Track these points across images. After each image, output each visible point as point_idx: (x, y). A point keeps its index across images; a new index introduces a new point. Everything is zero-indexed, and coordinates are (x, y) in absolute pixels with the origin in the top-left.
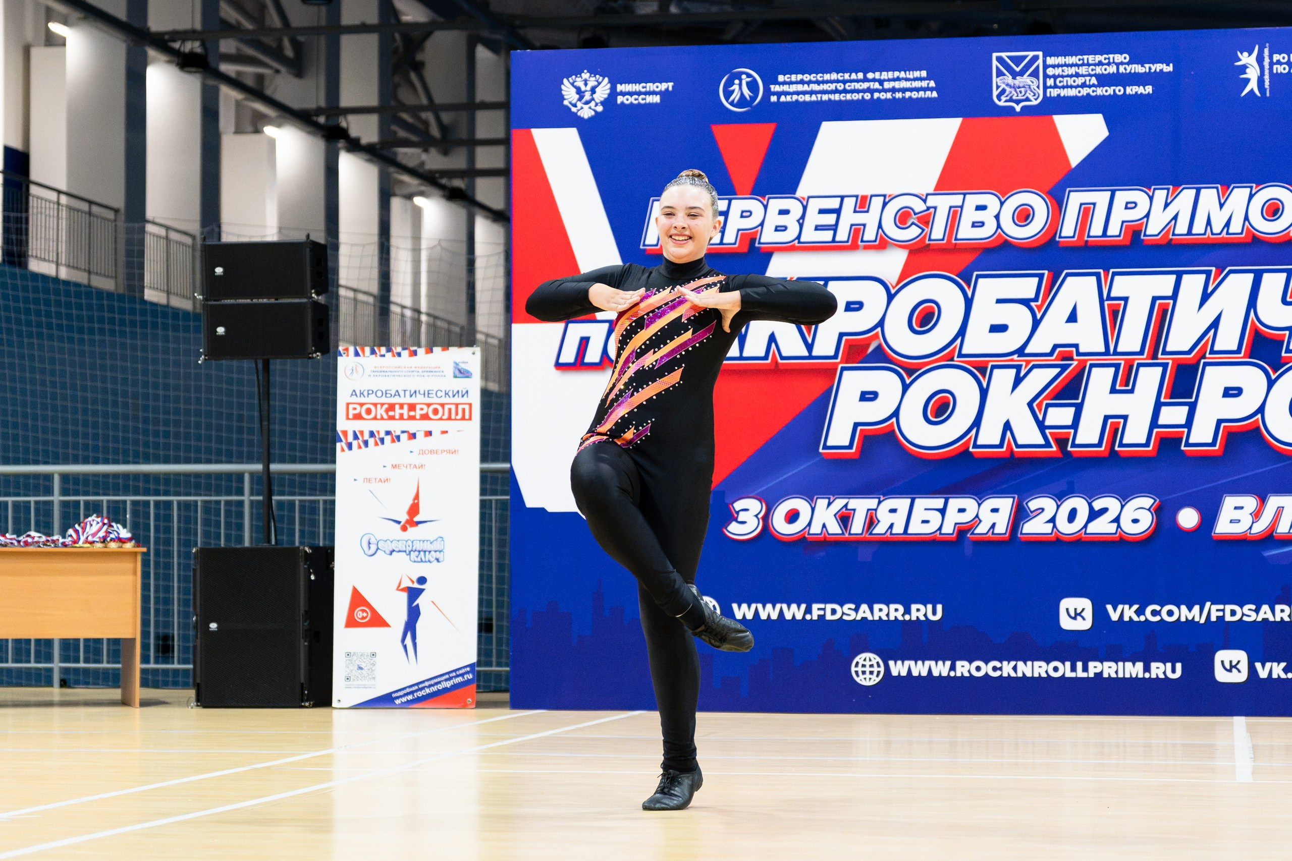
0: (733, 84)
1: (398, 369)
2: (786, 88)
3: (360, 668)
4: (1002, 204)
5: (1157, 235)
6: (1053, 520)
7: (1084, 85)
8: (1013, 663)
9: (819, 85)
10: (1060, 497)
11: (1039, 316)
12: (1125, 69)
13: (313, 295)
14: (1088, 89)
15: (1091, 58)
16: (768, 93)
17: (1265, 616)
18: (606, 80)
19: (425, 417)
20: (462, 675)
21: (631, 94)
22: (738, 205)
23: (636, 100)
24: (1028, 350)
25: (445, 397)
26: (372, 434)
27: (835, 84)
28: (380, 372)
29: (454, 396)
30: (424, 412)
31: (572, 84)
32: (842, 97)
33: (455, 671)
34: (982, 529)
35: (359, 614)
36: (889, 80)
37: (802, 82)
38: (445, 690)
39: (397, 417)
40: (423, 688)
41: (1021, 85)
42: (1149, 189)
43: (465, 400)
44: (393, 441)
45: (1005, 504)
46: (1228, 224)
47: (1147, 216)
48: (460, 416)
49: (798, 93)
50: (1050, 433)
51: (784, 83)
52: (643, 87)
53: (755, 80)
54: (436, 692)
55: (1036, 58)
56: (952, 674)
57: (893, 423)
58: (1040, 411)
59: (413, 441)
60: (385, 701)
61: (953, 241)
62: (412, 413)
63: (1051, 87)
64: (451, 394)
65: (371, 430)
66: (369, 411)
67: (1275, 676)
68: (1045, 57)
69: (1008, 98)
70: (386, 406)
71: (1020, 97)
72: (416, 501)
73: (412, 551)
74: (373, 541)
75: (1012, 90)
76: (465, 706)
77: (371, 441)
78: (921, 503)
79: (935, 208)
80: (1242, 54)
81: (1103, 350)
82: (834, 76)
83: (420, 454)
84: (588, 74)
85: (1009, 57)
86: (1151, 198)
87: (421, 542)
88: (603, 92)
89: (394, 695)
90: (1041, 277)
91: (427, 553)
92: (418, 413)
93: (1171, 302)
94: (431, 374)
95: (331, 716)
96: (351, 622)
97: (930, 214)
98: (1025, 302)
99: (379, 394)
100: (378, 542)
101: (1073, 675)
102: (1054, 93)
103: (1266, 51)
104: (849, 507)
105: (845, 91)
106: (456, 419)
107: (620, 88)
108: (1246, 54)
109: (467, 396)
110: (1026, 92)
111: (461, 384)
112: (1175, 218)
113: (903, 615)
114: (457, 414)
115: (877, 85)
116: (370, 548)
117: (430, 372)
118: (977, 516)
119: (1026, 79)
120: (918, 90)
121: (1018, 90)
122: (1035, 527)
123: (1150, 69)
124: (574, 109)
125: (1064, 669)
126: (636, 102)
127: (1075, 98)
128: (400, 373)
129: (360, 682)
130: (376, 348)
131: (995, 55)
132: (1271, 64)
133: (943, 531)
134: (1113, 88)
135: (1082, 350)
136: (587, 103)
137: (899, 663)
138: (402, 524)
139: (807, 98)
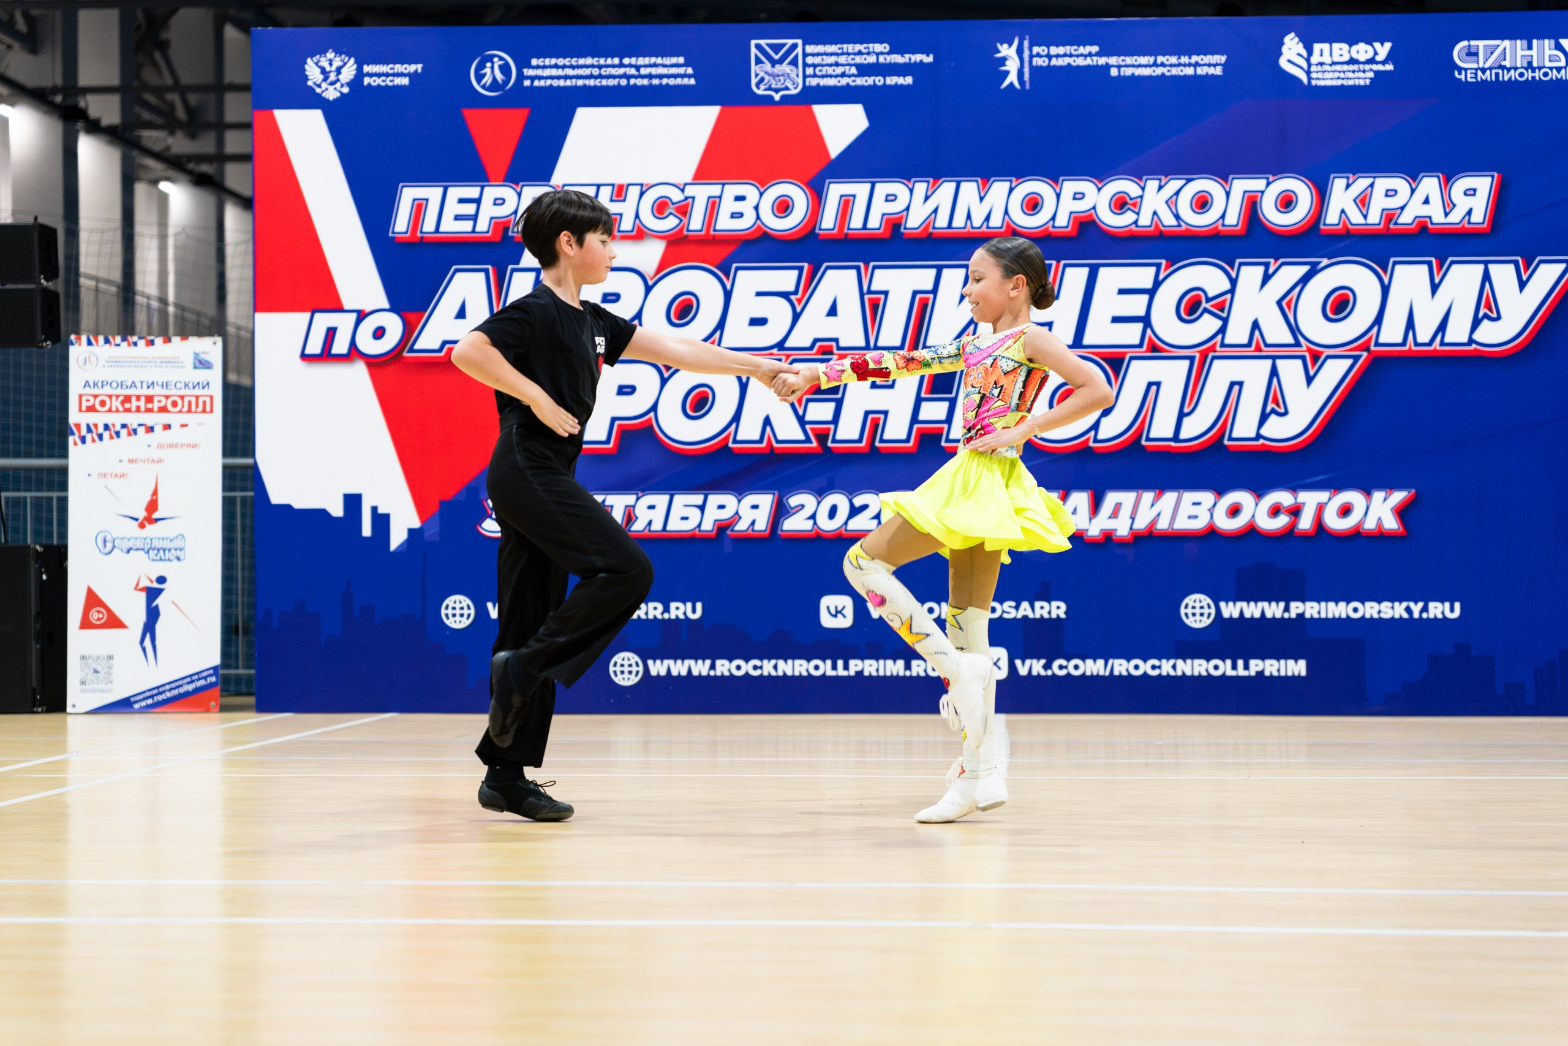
0: (485, 67)
1: (133, 360)
2: (539, 72)
3: (96, 671)
4: (761, 194)
5: (917, 228)
6: (813, 517)
7: (843, 75)
8: (773, 662)
9: (573, 69)
10: (820, 493)
11: (799, 309)
12: (885, 59)
13: (42, 281)
14: (847, 78)
15: (850, 48)
16: (521, 77)
17: (1025, 613)
18: (352, 60)
19: (163, 410)
20: (205, 678)
21: (379, 75)
22: (491, 193)
23: (383, 81)
24: (789, 344)
25: (185, 388)
26: (106, 427)
27: (590, 69)
28: (116, 362)
29: (194, 388)
30: (162, 404)
31: (317, 64)
32: (597, 82)
33: (197, 673)
34: (742, 526)
35: (94, 616)
36: (646, 66)
37: (556, 66)
38: (187, 694)
39: (134, 409)
40: (164, 692)
41: (780, 73)
42: (909, 181)
43: (206, 392)
44: (129, 434)
45: (766, 501)
46: (988, 218)
47: (907, 209)
48: (200, 408)
49: (552, 78)
50: (812, 429)
51: (538, 67)
52: (391, 69)
53: (507, 64)
54: (177, 695)
55: (795, 46)
56: (712, 673)
57: (650, 419)
58: (800, 405)
59: (151, 435)
60: (123, 706)
61: (712, 232)
62: (149, 406)
63: (810, 76)
64: (191, 385)
65: (106, 422)
66: (103, 403)
67: (1034, 673)
68: (804, 45)
69: (766, 86)
70: (121, 398)
71: (779, 86)
72: (154, 498)
73: (151, 548)
74: (109, 538)
75: (771, 78)
76: (208, 710)
77: (106, 435)
78: (680, 499)
79: (693, 198)
80: (1002, 45)
81: (862, 344)
82: (589, 61)
83: (158, 448)
84: (333, 54)
85: (769, 45)
86: (911, 191)
87: (161, 540)
88: (349, 73)
89: (132, 700)
90: (801, 269)
91: (167, 552)
92: (156, 405)
93: (931, 296)
94: (169, 365)
95: (65, 721)
96: (86, 624)
97: (687, 205)
98: (785, 295)
99: (114, 385)
100: (114, 540)
101: (833, 673)
102: (813, 82)
103: (1026, 43)
104: (607, 503)
105: (600, 76)
106: (196, 412)
107: (367, 69)
108: (1006, 46)
109: (208, 388)
110: (785, 80)
111: (202, 375)
112: (935, 211)
113: (662, 614)
114: (197, 406)
115: (633, 71)
116: (105, 546)
117: (168, 362)
118: (737, 513)
119: (785, 68)
120: (675, 76)
121: (777, 78)
122: (795, 524)
123: (910, 59)
124: (318, 90)
125: (825, 668)
126: (383, 84)
127: (835, 88)
128: (136, 364)
129: (96, 686)
130: (111, 338)
131: (753, 42)
132: (1031, 56)
133: (703, 528)
134: (873, 78)
135: (842, 344)
136: (332, 83)
137: (658, 662)
138: (140, 521)
139: (562, 83)
